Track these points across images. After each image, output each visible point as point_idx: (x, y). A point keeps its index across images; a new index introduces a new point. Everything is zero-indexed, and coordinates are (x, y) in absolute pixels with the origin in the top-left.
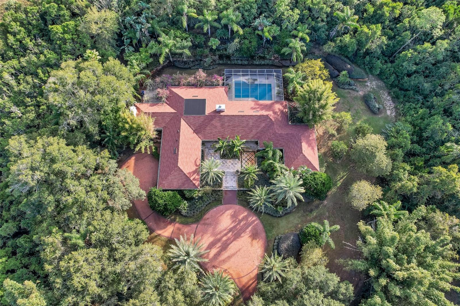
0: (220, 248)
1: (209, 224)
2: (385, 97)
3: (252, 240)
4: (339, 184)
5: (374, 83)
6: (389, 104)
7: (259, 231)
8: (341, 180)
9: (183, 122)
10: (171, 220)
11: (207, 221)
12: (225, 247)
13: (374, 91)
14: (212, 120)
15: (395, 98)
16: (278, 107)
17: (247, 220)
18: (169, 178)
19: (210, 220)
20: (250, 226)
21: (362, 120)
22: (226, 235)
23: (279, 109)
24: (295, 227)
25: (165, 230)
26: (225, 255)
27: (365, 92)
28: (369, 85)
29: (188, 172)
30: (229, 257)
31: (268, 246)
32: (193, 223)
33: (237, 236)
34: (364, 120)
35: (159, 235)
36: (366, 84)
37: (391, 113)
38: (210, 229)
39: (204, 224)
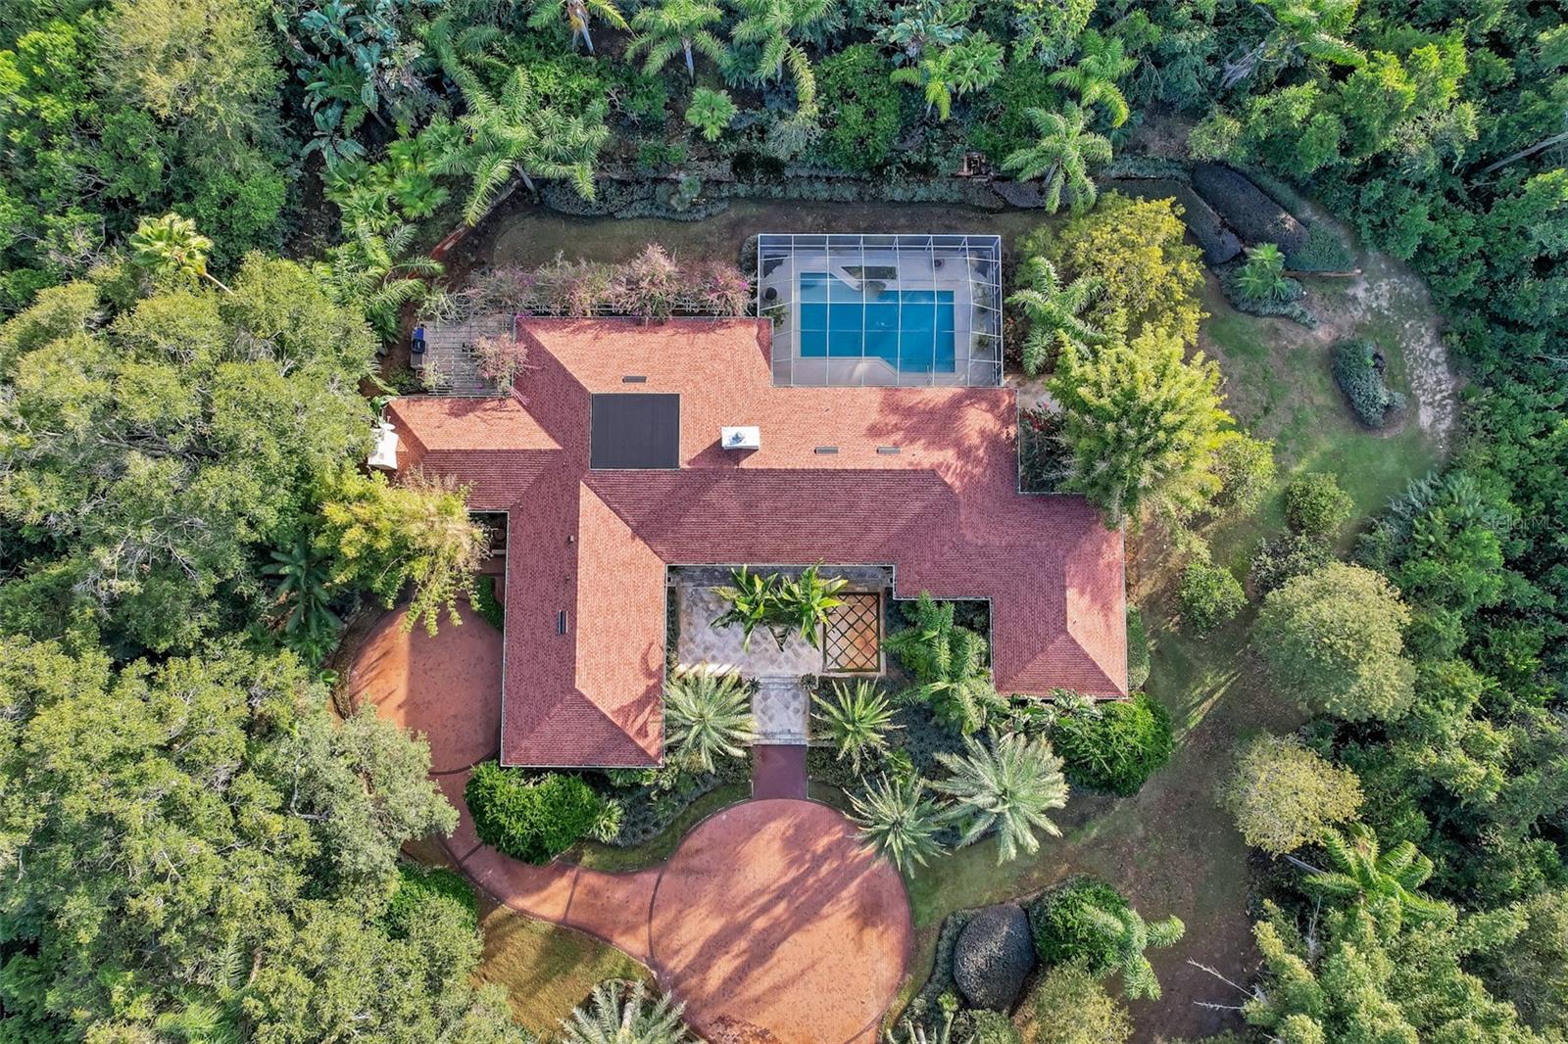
0: (744, 958)
1: (706, 872)
2: (1419, 348)
3: (861, 930)
4: (1196, 718)
5: (1384, 286)
6: (1431, 381)
7: (885, 895)
8: (1206, 705)
9: (588, 498)
10: (563, 858)
11: (695, 862)
12: (762, 952)
13: (1379, 326)
14: (704, 488)
15: (1464, 356)
16: (977, 421)
17: (843, 856)
18: (547, 729)
19: (706, 857)
20: (852, 879)
21: (1316, 454)
22: (764, 910)
23: (982, 432)
24: (1018, 882)
25: (544, 894)
26: (761, 981)
27: (1340, 329)
28: (1361, 293)
29: (616, 706)
30: (777, 989)
31: (918, 948)
32: (642, 868)
33: (805, 916)
34: (1324, 454)
35: (523, 913)
36: (1350, 292)
37: (1437, 420)
38: (711, 889)
39: (683, 870)
